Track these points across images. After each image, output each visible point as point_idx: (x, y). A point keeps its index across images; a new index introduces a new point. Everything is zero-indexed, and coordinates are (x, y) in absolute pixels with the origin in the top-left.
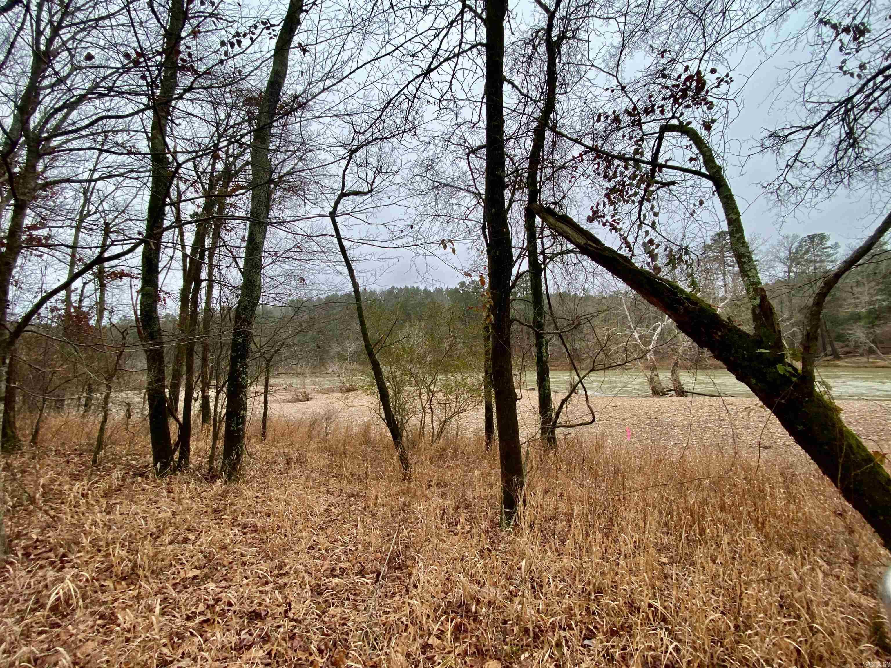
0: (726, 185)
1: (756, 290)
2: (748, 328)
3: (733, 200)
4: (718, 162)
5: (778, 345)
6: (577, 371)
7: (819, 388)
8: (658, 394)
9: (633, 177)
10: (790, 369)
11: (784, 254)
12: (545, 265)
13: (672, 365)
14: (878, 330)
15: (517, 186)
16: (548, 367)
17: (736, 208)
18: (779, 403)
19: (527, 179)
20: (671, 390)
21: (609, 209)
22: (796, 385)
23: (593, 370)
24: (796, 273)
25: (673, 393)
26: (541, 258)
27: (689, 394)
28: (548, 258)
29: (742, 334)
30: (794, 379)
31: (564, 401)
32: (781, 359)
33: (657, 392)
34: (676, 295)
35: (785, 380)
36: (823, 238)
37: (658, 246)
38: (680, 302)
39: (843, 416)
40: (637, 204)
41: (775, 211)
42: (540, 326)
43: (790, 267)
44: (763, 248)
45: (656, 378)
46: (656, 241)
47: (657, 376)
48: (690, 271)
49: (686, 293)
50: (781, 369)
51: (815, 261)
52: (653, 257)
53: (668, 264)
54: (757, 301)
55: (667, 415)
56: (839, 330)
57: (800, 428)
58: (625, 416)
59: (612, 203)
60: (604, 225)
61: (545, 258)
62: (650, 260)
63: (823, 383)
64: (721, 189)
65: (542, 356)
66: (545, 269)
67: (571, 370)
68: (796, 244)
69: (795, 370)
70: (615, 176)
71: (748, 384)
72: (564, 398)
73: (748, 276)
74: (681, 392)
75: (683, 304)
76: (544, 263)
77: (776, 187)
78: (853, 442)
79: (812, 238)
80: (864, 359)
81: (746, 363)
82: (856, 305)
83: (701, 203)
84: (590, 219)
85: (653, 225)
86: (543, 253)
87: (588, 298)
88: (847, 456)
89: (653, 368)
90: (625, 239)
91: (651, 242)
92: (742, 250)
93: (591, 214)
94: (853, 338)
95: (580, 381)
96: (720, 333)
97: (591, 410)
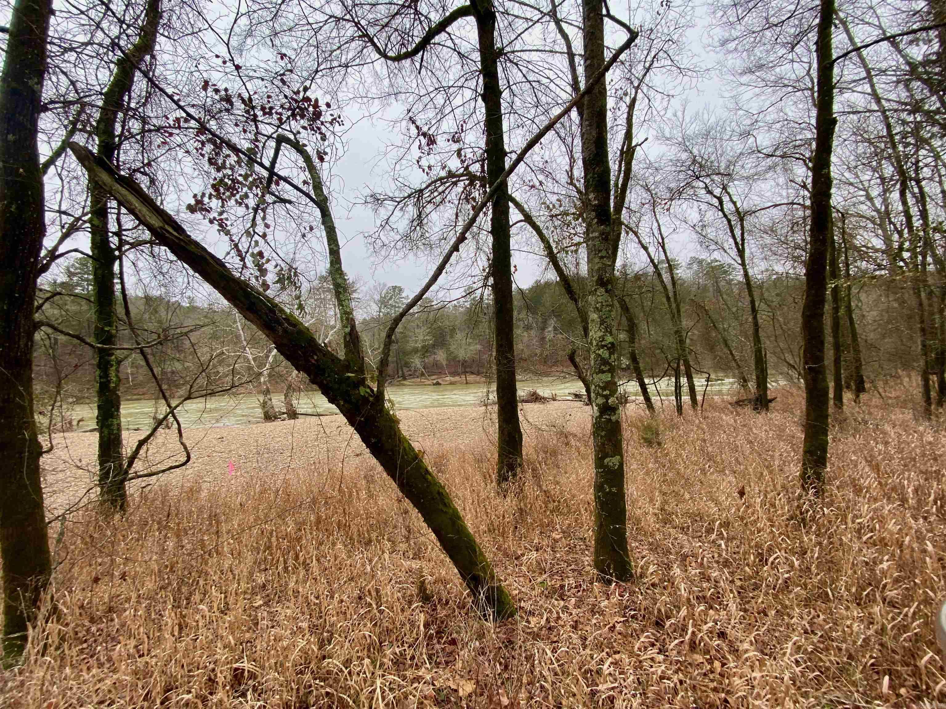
0: (330, 215)
1: (347, 319)
2: (341, 354)
3: (335, 232)
4: (325, 192)
5: (361, 370)
6: (166, 400)
7: (387, 405)
8: (270, 418)
9: (246, 177)
10: (368, 390)
11: (377, 297)
12: (122, 253)
13: (286, 388)
14: (426, 360)
15: (79, 126)
16: (118, 397)
17: (337, 240)
18: (360, 420)
19: (98, 122)
20: (284, 413)
21: (215, 204)
22: (373, 404)
23: (189, 398)
24: (383, 313)
25: (285, 416)
26: (114, 241)
27: (300, 416)
28: (128, 243)
29: (334, 359)
30: (371, 399)
31: (141, 443)
32: (362, 382)
33: (269, 417)
34: (275, 314)
35: (365, 400)
36: (401, 290)
37: (268, 261)
38: (278, 321)
39: (401, 426)
40: (251, 211)
41: (372, 259)
42: (109, 339)
43: (380, 308)
44: (364, 289)
45: (269, 402)
46: (266, 254)
47: (271, 400)
48: (298, 292)
49: (285, 313)
50: (362, 391)
51: (395, 307)
52: (263, 272)
53: (277, 282)
54: (348, 330)
55: (278, 440)
56: (406, 358)
57: (373, 440)
58: (232, 448)
59: (218, 197)
60: (211, 222)
61: (122, 243)
62: (258, 274)
63: (390, 401)
64: (327, 219)
65: (109, 382)
66: (120, 258)
67: (157, 399)
68: (384, 291)
69: (372, 391)
70: (224, 166)
71: (338, 406)
72: (142, 438)
73: (343, 306)
74: (293, 415)
75: (281, 324)
76: (119, 248)
77: (373, 240)
78: (406, 445)
79: (394, 288)
80: (419, 380)
81: (336, 386)
82: (416, 342)
83: (311, 229)
84: (191, 209)
85: (264, 236)
86: (118, 234)
87: (193, 309)
88: (403, 457)
89: (267, 392)
90: (236, 246)
91: (261, 254)
92: (339, 281)
93: (193, 202)
94: (413, 365)
95: (172, 412)
96: (315, 357)
97: (185, 448)
